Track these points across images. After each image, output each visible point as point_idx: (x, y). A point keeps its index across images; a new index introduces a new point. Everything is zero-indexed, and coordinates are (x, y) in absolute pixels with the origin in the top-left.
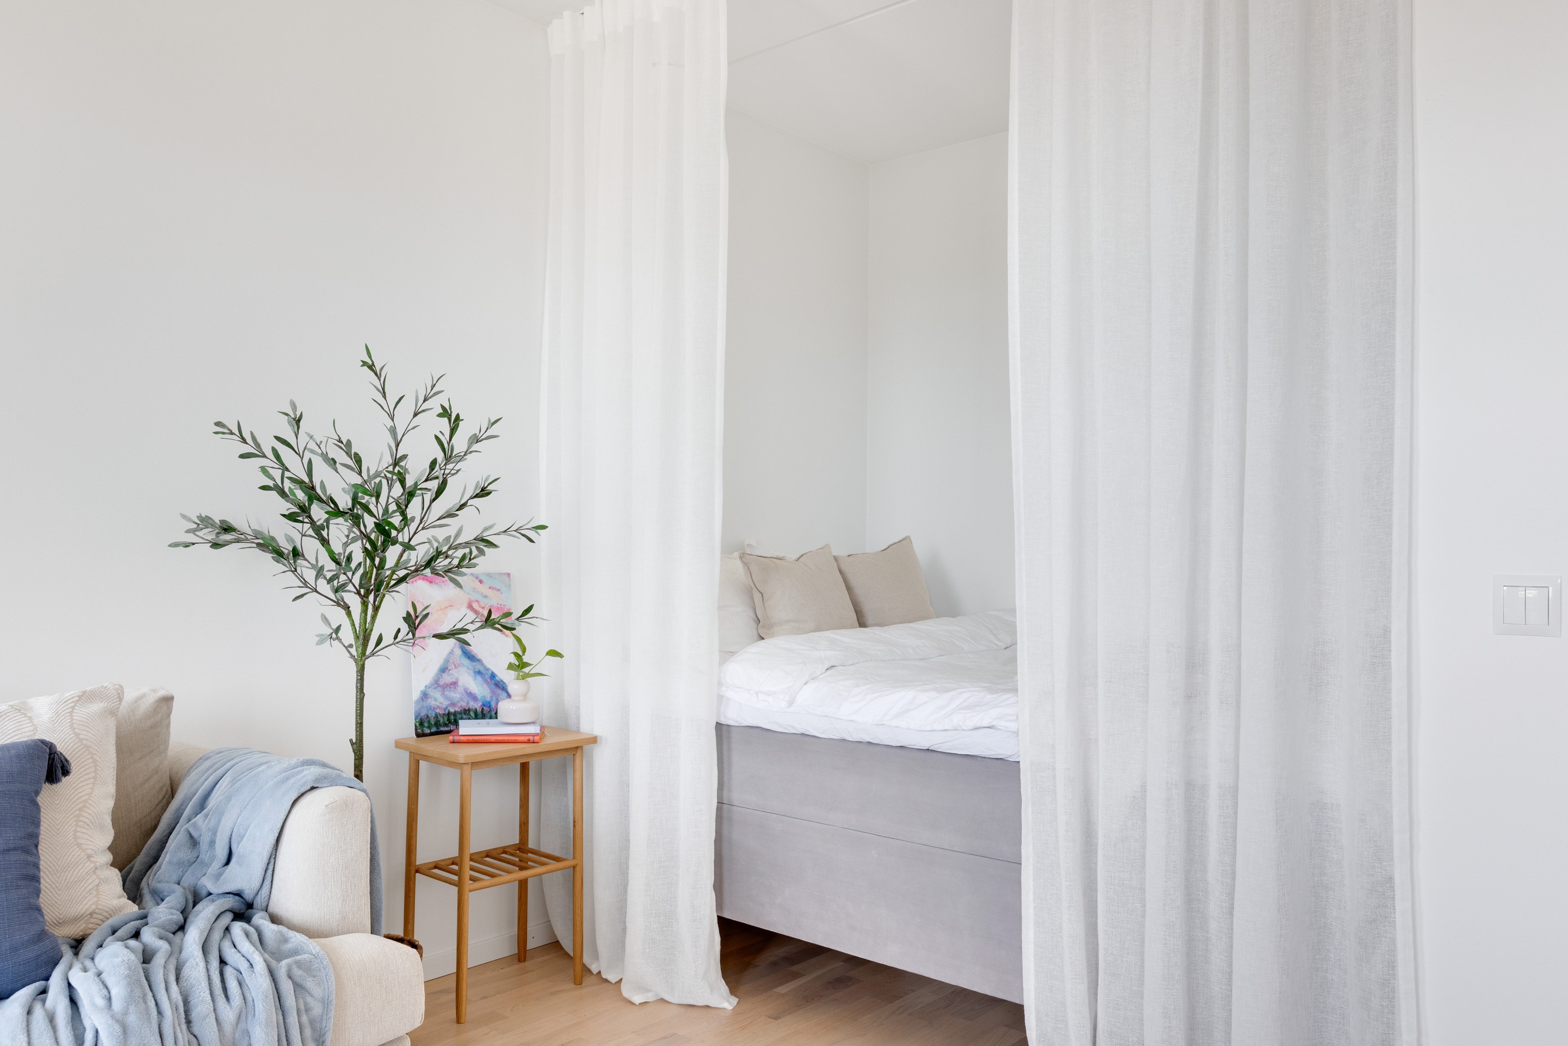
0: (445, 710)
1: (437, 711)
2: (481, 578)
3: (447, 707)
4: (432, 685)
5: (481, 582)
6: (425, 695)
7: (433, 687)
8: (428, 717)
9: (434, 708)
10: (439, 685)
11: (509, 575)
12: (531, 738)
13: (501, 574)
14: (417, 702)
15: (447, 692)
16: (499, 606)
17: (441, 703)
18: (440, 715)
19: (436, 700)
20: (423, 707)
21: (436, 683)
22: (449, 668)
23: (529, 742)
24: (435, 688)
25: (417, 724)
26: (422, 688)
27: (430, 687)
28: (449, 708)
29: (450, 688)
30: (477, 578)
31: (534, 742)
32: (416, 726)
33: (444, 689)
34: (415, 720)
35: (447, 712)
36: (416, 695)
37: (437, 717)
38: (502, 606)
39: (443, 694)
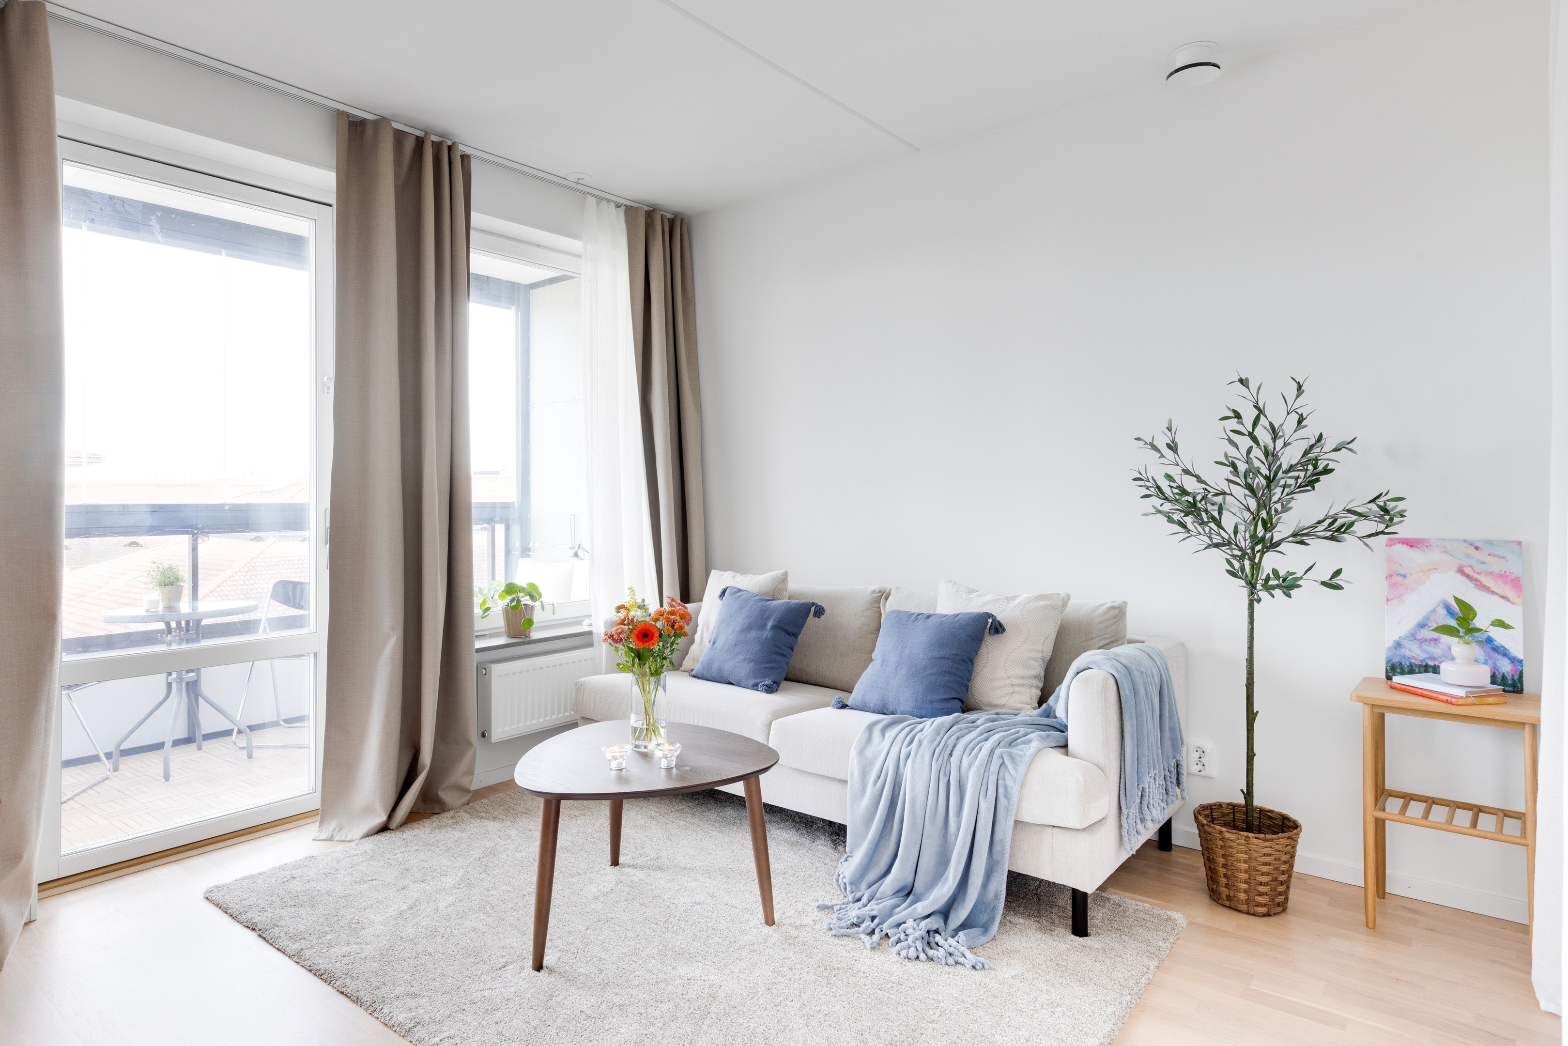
0: (1422, 661)
1: (1412, 661)
2: (1476, 544)
3: (1424, 660)
4: (1407, 637)
5: (1477, 548)
6: (1398, 645)
7: (1408, 639)
8: (1401, 664)
9: (1409, 658)
10: (1415, 639)
11: (1519, 543)
12: (1449, 699)
13: (1506, 542)
14: (1389, 649)
15: (1425, 646)
16: (1503, 573)
17: (1418, 655)
18: (1416, 665)
19: (1411, 651)
20: (1396, 654)
21: (1413, 636)
22: (1430, 625)
23: (1447, 702)
24: (1410, 640)
25: (1388, 668)
26: (1396, 638)
27: (1405, 639)
28: (1426, 660)
29: (1429, 642)
30: (1471, 544)
31: (1452, 704)
32: (1386, 669)
33: (1422, 642)
34: (1387, 664)
35: (1424, 664)
36: (1389, 642)
37: (1412, 666)
38: (1508, 573)
39: (1421, 647)
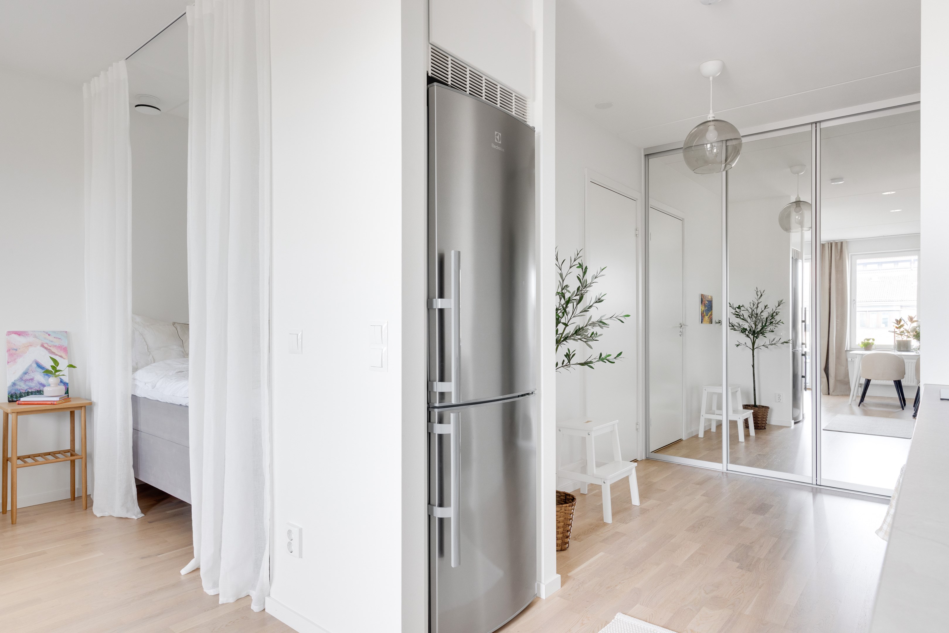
0: (26, 391)
1: (21, 391)
2: (49, 333)
3: (27, 390)
4: (19, 380)
5: (49, 335)
6: (14, 384)
7: (19, 381)
8: (16, 393)
9: (19, 390)
10: (22, 380)
11: (66, 332)
12: (53, 402)
13: (61, 332)
14: (9, 387)
15: (27, 383)
16: (60, 346)
17: (24, 388)
18: (23, 393)
19: (20, 386)
20: (13, 389)
21: (21, 379)
22: (29, 372)
23: (52, 404)
24: (20, 381)
25: (9, 397)
26: (13, 381)
27: (17, 381)
28: (28, 390)
29: (29, 381)
30: (47, 333)
31: (54, 404)
32: (8, 397)
33: (25, 381)
34: (8, 395)
35: (27, 391)
36: (9, 384)
37: (21, 394)
38: (62, 346)
39: (25, 383)
